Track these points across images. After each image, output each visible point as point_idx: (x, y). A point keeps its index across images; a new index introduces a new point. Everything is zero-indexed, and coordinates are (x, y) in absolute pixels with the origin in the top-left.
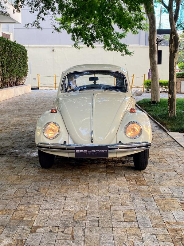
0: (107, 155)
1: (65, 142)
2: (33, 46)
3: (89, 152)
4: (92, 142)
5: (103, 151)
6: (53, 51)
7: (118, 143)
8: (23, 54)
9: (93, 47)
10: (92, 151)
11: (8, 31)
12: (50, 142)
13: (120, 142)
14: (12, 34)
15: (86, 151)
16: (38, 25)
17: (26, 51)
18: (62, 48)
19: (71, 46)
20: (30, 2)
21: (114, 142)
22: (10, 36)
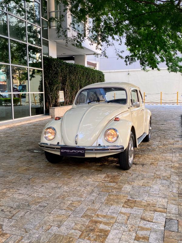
0: (84, 155)
1: (58, 143)
2: (113, 71)
3: (71, 151)
4: (76, 144)
5: (81, 151)
6: (129, 74)
7: (98, 145)
8: (101, 77)
9: (159, 70)
10: (72, 151)
11: (96, 61)
12: (49, 143)
13: (99, 145)
14: (98, 63)
15: (68, 151)
16: (105, 55)
17: (103, 75)
18: (136, 72)
19: (140, 70)
20: (90, 37)
21: (95, 145)
22: (96, 64)
